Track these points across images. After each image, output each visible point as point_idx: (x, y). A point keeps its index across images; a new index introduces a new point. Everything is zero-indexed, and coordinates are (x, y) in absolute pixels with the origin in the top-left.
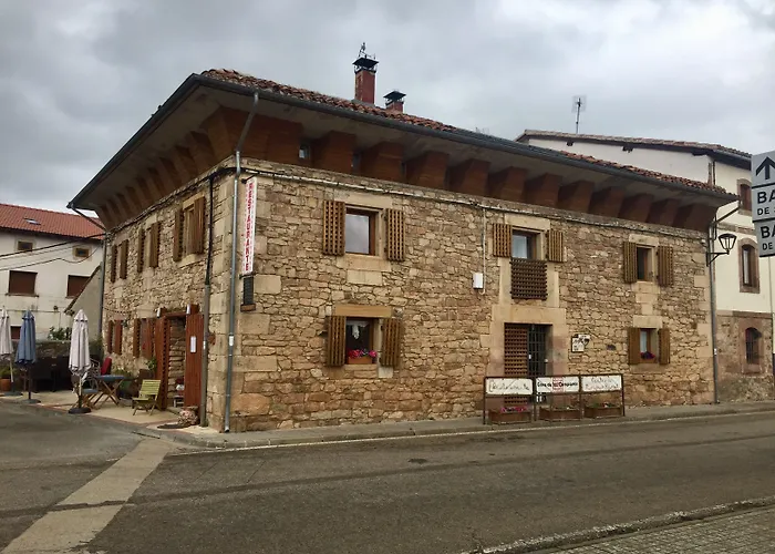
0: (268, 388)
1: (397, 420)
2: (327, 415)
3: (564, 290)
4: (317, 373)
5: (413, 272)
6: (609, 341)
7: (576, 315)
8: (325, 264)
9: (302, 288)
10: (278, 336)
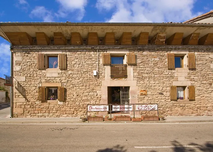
0: (23, 107)
1: (65, 117)
2: (41, 114)
4: (38, 102)
5: (70, 72)
8: (39, 72)
9: (32, 79)
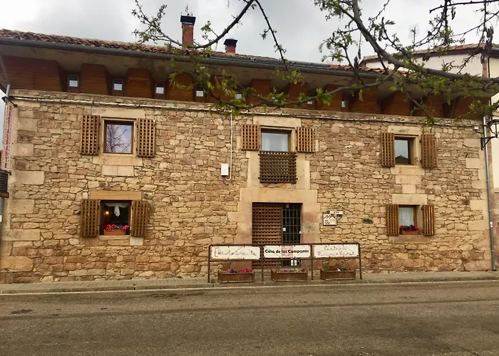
0: (33, 252)
1: (147, 278)
2: (83, 273)
3: (316, 175)
4: (74, 241)
5: (163, 165)
6: (366, 217)
7: (328, 195)
8: (83, 162)
9: (61, 180)
10: (41, 215)
